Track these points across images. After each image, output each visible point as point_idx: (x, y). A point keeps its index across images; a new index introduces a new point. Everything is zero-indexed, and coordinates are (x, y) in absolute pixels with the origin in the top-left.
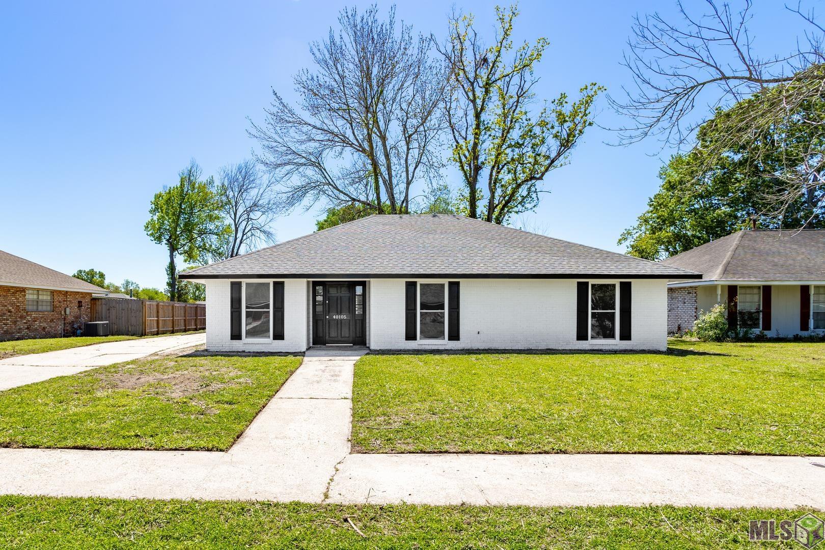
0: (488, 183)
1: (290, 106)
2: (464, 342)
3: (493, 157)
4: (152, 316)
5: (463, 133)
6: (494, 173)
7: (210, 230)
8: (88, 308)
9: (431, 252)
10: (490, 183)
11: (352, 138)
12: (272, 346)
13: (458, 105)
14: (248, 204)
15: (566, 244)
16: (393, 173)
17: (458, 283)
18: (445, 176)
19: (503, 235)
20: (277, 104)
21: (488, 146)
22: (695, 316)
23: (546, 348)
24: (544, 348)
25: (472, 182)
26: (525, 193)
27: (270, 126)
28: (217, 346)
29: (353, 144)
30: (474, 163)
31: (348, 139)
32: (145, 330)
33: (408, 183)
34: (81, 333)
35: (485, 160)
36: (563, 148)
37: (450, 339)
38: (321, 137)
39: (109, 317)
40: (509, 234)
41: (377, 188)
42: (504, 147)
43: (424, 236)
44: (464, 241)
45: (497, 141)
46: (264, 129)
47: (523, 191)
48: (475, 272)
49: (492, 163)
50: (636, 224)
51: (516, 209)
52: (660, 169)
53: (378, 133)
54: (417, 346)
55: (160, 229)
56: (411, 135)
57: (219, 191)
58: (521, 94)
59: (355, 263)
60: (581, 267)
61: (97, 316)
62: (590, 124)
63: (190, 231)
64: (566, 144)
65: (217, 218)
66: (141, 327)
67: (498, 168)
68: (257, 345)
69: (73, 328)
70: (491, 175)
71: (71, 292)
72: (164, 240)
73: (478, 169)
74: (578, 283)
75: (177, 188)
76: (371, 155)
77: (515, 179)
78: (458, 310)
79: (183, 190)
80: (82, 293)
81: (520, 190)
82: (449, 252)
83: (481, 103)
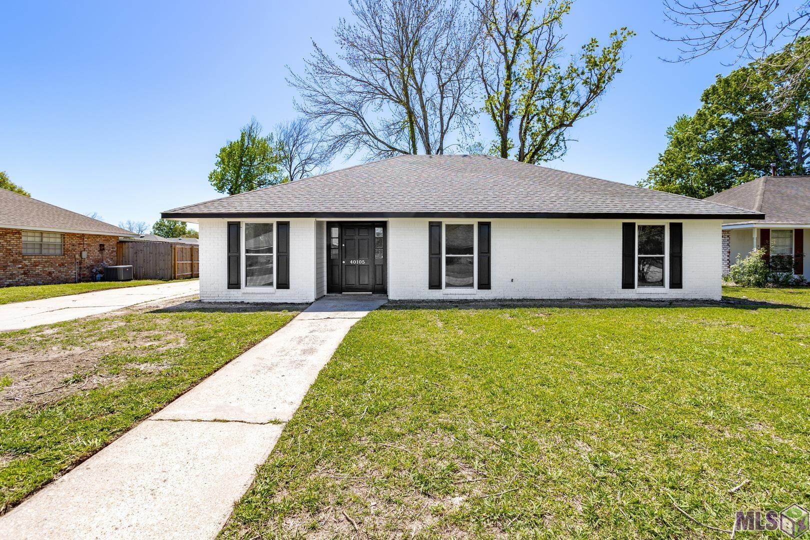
0: (518, 133)
1: (330, 58)
2: (495, 292)
3: (523, 107)
4: (184, 259)
5: (495, 88)
6: (524, 124)
7: (269, 181)
8: (113, 252)
9: (459, 190)
10: (520, 133)
11: (390, 90)
12: (275, 295)
13: (491, 58)
14: (303, 157)
15: (606, 182)
16: (429, 123)
17: (489, 224)
18: (477, 124)
19: (537, 174)
20: (317, 55)
21: (518, 96)
22: (728, 260)
23: (588, 297)
24: (586, 298)
25: (503, 132)
26: (553, 142)
27: (310, 76)
28: (212, 296)
29: (391, 95)
30: (505, 112)
31: (386, 91)
32: (175, 273)
33: (443, 133)
34: (101, 277)
35: (516, 110)
36: (592, 94)
37: (479, 288)
38: (361, 89)
39: (136, 261)
40: (544, 173)
41: (413, 137)
42: (534, 99)
43: (452, 174)
44: (496, 179)
45: (527, 93)
46: (304, 78)
47: (552, 140)
48: (508, 210)
49: (523, 113)
50: (646, 177)
51: (545, 157)
52: (667, 129)
53: (414, 86)
54: (442, 295)
55: (222, 179)
56: (445, 84)
57: (278, 146)
58: (550, 49)
59: (372, 201)
60: (628, 206)
61: (124, 260)
62: (619, 71)
63: (250, 182)
64: (596, 90)
65: (275, 169)
66: (170, 271)
67: (528, 119)
68: (258, 295)
69: (92, 272)
70: (521, 125)
71: (90, 235)
72: (227, 190)
73: (509, 118)
74: (624, 224)
75: (238, 142)
76: (407, 105)
77: (546, 127)
78: (488, 255)
79: (243, 145)
80: (104, 236)
81: (550, 137)
82: (479, 190)
83: (512, 56)
